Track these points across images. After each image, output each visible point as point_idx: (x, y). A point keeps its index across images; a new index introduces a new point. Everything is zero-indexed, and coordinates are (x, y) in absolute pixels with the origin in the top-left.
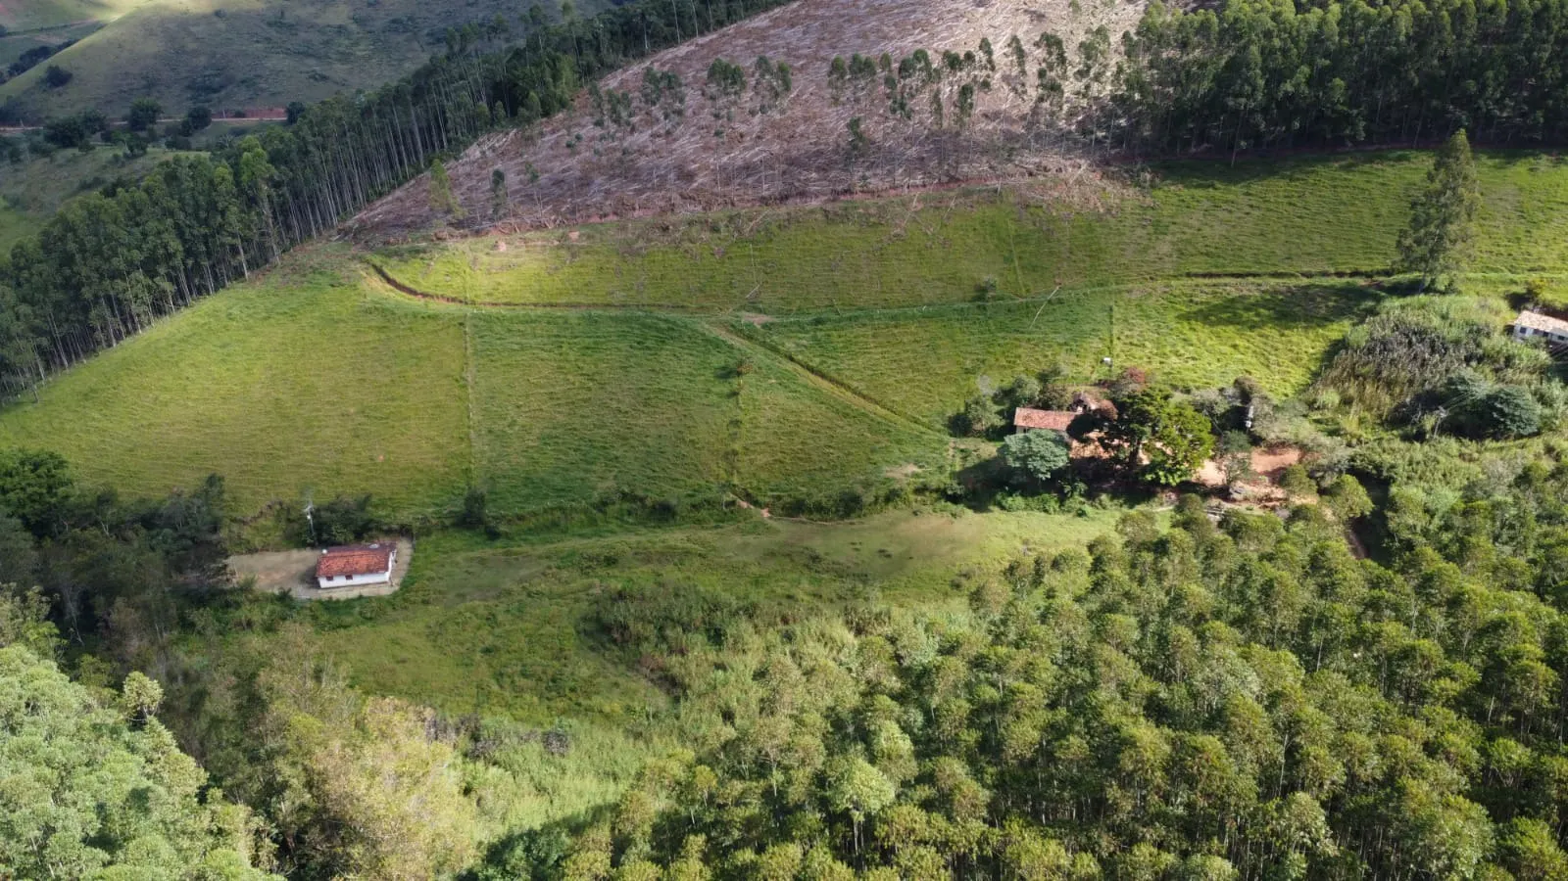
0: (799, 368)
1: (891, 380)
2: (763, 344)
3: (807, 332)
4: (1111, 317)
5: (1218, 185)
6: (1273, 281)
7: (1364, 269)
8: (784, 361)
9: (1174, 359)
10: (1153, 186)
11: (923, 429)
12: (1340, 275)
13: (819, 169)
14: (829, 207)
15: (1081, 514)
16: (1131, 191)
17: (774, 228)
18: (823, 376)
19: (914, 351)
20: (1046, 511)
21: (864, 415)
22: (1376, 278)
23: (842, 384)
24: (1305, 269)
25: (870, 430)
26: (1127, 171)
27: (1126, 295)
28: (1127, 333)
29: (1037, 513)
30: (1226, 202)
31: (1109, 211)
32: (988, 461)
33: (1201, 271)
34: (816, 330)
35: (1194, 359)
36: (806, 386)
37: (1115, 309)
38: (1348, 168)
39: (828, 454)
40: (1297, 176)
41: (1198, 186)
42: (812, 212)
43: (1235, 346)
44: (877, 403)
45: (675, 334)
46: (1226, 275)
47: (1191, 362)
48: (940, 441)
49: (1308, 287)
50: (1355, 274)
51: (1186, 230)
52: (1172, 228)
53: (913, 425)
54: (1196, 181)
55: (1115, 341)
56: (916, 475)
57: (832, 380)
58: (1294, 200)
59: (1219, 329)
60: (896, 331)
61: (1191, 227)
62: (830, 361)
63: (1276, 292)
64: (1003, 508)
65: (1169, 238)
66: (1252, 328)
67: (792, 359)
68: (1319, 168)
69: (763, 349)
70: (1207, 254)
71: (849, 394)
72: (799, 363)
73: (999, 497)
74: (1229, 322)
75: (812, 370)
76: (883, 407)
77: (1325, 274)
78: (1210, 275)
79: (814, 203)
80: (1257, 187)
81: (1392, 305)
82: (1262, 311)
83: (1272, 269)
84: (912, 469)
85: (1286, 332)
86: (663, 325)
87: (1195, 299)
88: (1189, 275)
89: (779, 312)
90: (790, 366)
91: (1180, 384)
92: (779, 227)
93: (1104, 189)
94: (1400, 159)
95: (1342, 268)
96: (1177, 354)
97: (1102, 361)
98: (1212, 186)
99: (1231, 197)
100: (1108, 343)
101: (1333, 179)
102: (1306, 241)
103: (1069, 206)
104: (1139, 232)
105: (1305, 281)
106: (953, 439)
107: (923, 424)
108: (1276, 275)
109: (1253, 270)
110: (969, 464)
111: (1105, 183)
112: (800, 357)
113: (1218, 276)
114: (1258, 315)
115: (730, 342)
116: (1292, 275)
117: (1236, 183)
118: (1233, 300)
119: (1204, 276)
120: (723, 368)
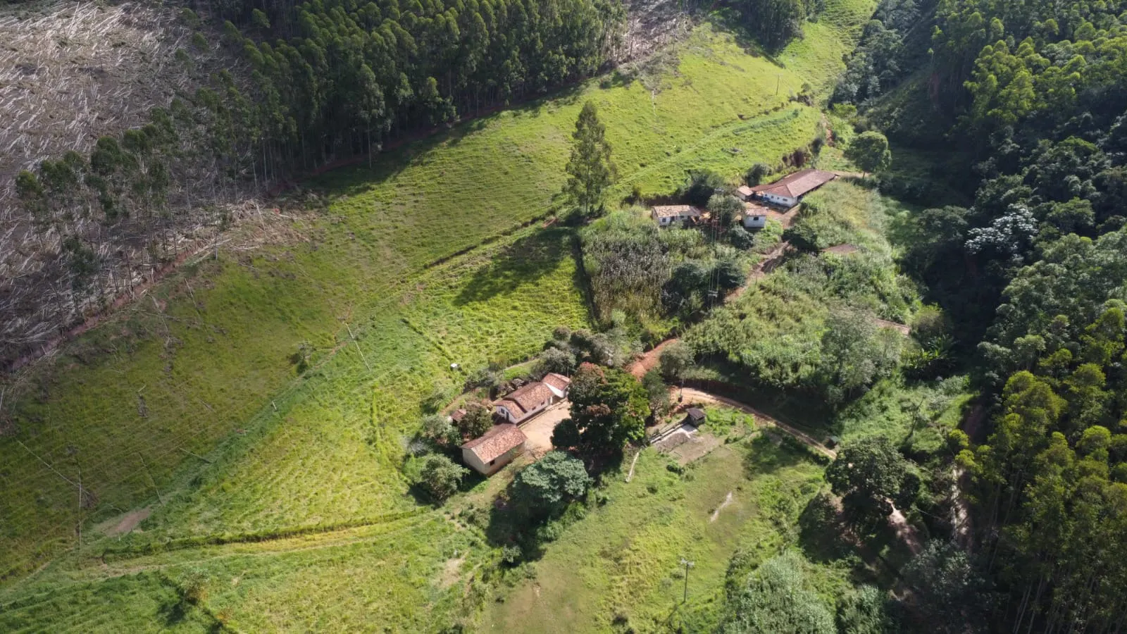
0: (238, 546)
1: (330, 496)
2: (169, 547)
3: (197, 502)
4: (415, 330)
5: (374, 186)
6: (488, 247)
7: (538, 214)
8: (214, 549)
9: (491, 340)
10: (326, 204)
11: (409, 520)
12: (525, 225)
13: (21, 312)
14: (73, 349)
15: (604, 502)
16: (312, 214)
17: (31, 407)
18: (274, 537)
19: (314, 453)
20: (579, 518)
21: (356, 546)
22: (548, 218)
23: (302, 532)
24: (502, 229)
25: (378, 557)
26: (295, 198)
27: (400, 304)
28: (440, 336)
29: (575, 525)
30: (391, 198)
31: (313, 238)
32: (493, 510)
33: (433, 261)
34: (204, 493)
35: (503, 331)
36: (276, 560)
37: (407, 319)
38: (454, 143)
39: (377, 610)
40: (426, 160)
41: (358, 192)
42: (60, 365)
43: (515, 308)
44: (347, 526)
45: (44, 615)
46: (452, 256)
47: (503, 335)
48: (437, 520)
49: (519, 241)
50: (534, 220)
51: (388, 231)
52: (374, 233)
53: (398, 523)
54: (353, 189)
55: (442, 346)
56: (466, 568)
57: (286, 535)
58: (440, 180)
59: (492, 300)
60: (277, 443)
61: (387, 228)
62: (261, 516)
63: (500, 256)
64: (550, 540)
65: (381, 243)
66: (513, 288)
67: (220, 542)
68: (435, 150)
69: (178, 554)
70: (423, 245)
71: (317, 536)
72: (232, 540)
73: (540, 534)
74: (493, 292)
75: (256, 539)
76: (358, 525)
77: (516, 228)
78: (442, 261)
79: (51, 353)
80: (402, 178)
81: (586, 232)
82: (507, 273)
83: (481, 238)
84: (454, 565)
85: (539, 281)
86: (18, 614)
87: (454, 284)
88: (426, 267)
89: (137, 500)
90: (227, 551)
91: (516, 356)
92: (38, 402)
93: (293, 221)
94: (480, 127)
95: (523, 219)
96: (491, 334)
97: (452, 369)
98: (369, 188)
99: (392, 193)
100: (438, 351)
101: (451, 155)
102: (478, 208)
103: (280, 245)
104: (354, 246)
105: (511, 240)
106: (441, 512)
107: (403, 516)
108: (486, 242)
109: (468, 244)
110: (486, 524)
111: (286, 215)
112: (228, 535)
113: (447, 259)
114: (506, 277)
115: (133, 572)
116: (497, 237)
117: (384, 180)
118: (479, 274)
119: (437, 263)
120: (163, 608)
